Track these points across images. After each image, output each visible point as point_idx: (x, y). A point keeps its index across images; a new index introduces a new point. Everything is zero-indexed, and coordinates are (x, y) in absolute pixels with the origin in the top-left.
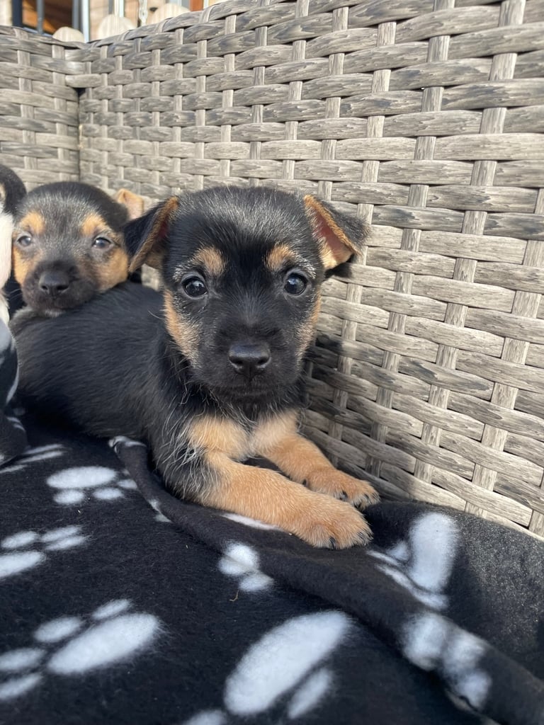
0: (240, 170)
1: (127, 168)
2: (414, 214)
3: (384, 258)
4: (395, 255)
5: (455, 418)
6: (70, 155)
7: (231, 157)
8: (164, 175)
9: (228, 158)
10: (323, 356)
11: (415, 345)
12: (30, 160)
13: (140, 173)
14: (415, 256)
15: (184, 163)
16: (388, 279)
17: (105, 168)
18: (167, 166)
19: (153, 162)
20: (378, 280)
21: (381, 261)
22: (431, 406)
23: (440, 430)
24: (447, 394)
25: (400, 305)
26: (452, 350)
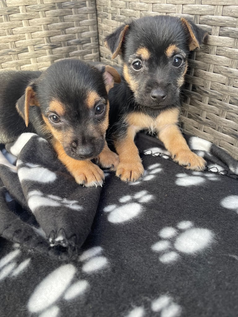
0: (189, 10)
1: (122, 9)
6: (92, 4)
7: (183, 3)
8: (143, 13)
9: (181, 3)
13: (129, 12)
15: (154, 6)
17: (110, 9)
18: (145, 8)
19: (137, 6)
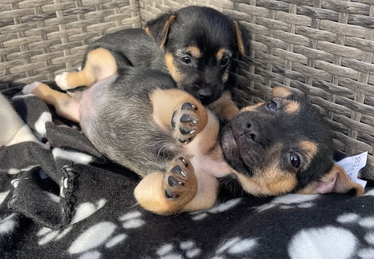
2: (316, 12)
3: (303, 31)
4: (308, 30)
5: (339, 107)
10: (276, 77)
11: (320, 74)
14: (317, 32)
16: (306, 41)
20: (301, 41)
21: (302, 32)
22: (328, 102)
23: (333, 113)
24: (335, 96)
25: (311, 54)
26: (336, 76)
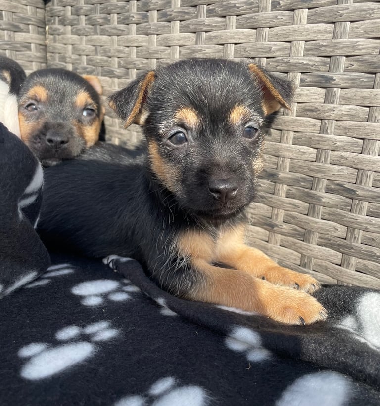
0: (188, 53)
1: (88, 57)
2: (335, 78)
3: (312, 111)
4: (320, 108)
5: (373, 222)
6: (40, 49)
7: (180, 45)
8: (122, 60)
9: (177, 45)
10: (262, 185)
11: (339, 172)
12: (11, 52)
13: (101, 59)
14: (337, 108)
15: (139, 51)
16: (315, 125)
17: (70, 58)
18: (124, 53)
19: (112, 51)
20: (307, 126)
21: (308, 113)
22: (354, 215)
23: (361, 231)
24: (366, 205)
25: (326, 143)
26: (369, 173)
